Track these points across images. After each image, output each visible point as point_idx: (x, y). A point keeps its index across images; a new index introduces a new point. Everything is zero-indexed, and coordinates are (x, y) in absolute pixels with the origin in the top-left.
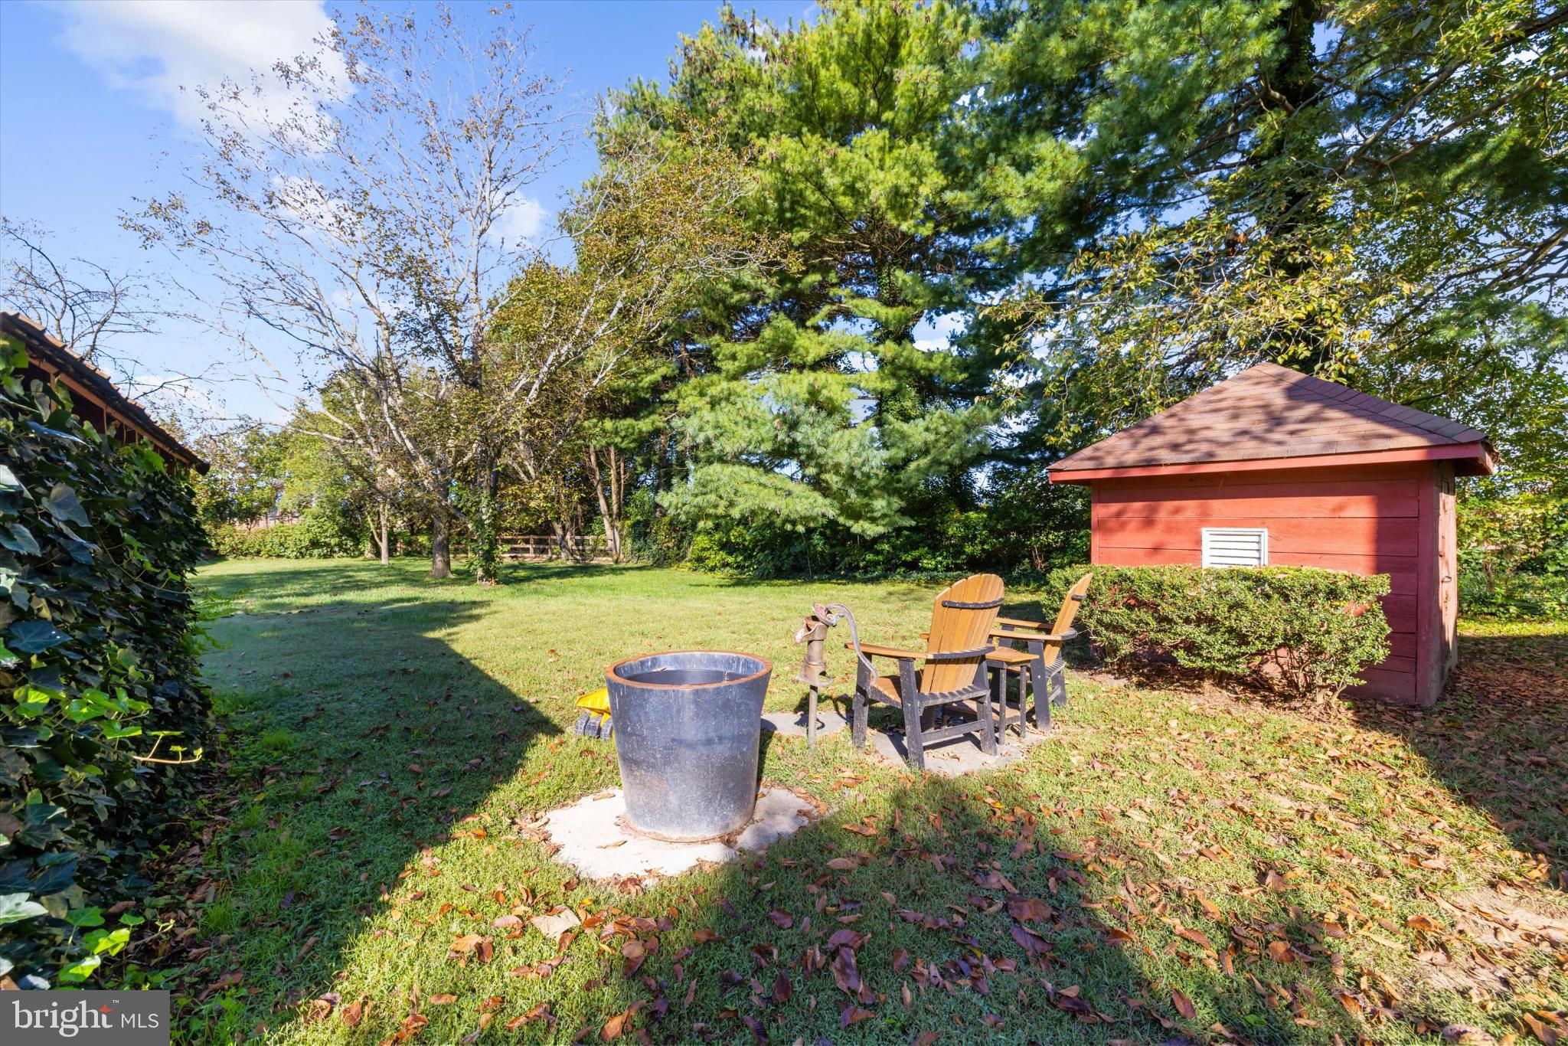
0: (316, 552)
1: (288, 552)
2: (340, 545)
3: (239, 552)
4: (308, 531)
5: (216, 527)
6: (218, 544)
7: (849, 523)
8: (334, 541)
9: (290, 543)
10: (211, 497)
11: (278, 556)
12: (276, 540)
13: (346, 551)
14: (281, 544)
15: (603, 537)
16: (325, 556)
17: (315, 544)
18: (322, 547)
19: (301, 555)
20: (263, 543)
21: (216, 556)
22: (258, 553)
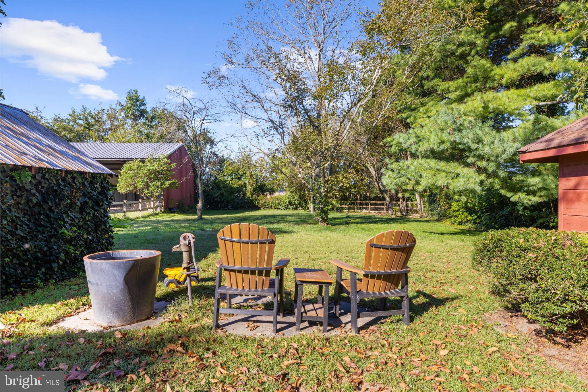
0: (291, 207)
1: (281, 207)
2: (300, 204)
3: (266, 207)
4: (288, 198)
5: (258, 196)
6: (258, 203)
7: (509, 195)
8: (297, 202)
9: (282, 203)
10: (256, 184)
11: (278, 209)
12: (277, 202)
13: (302, 207)
14: (279, 204)
15: (415, 202)
16: (294, 209)
17: (290, 203)
18: (293, 205)
19: (286, 208)
20: (273, 203)
21: (257, 208)
22: (271, 207)
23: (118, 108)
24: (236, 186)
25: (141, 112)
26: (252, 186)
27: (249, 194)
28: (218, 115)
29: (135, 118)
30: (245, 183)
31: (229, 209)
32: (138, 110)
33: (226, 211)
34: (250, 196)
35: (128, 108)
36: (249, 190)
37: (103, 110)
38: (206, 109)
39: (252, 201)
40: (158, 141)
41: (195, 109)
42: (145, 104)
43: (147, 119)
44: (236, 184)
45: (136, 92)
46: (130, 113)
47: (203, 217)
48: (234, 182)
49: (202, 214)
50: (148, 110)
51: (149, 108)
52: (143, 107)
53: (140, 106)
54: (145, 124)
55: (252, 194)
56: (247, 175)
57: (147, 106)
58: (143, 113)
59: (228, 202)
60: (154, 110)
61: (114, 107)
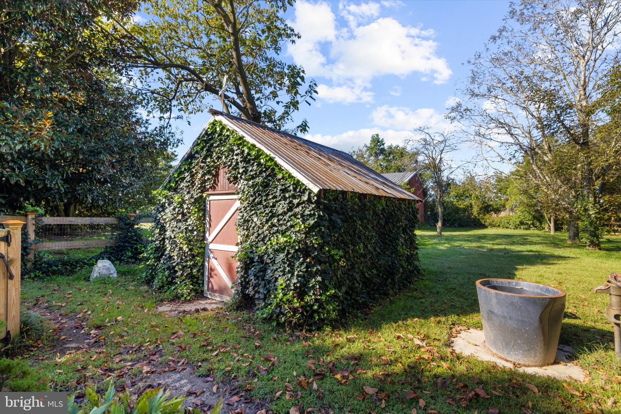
0: (522, 227)
1: (511, 226)
2: (533, 224)
3: (493, 225)
4: (519, 218)
5: (484, 215)
6: (485, 222)
8: (529, 222)
9: (511, 222)
10: (482, 204)
11: (507, 228)
12: (506, 221)
13: (536, 227)
14: (508, 223)
16: (526, 229)
17: (522, 223)
18: (525, 225)
19: (516, 228)
20: (501, 222)
21: (484, 227)
22: (499, 226)
23: (365, 149)
24: (462, 206)
25: (381, 150)
26: (478, 206)
27: (475, 213)
28: (456, 145)
29: (377, 155)
30: (471, 204)
31: (455, 227)
32: (379, 149)
33: (454, 228)
34: (477, 215)
35: (372, 148)
36: (475, 211)
37: (354, 152)
38: (446, 141)
39: (479, 220)
40: (395, 172)
41: (435, 142)
42: (383, 144)
43: (385, 154)
44: (462, 205)
45: (377, 135)
46: (374, 151)
47: (442, 233)
48: (460, 202)
49: (441, 231)
50: (386, 148)
51: (386, 146)
52: (382, 147)
53: (380, 146)
54: (384, 159)
55: (479, 214)
56: (473, 196)
57: (385, 145)
58: (382, 151)
59: (455, 220)
60: (390, 147)
61: (361, 149)
